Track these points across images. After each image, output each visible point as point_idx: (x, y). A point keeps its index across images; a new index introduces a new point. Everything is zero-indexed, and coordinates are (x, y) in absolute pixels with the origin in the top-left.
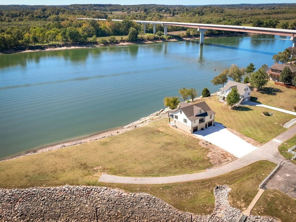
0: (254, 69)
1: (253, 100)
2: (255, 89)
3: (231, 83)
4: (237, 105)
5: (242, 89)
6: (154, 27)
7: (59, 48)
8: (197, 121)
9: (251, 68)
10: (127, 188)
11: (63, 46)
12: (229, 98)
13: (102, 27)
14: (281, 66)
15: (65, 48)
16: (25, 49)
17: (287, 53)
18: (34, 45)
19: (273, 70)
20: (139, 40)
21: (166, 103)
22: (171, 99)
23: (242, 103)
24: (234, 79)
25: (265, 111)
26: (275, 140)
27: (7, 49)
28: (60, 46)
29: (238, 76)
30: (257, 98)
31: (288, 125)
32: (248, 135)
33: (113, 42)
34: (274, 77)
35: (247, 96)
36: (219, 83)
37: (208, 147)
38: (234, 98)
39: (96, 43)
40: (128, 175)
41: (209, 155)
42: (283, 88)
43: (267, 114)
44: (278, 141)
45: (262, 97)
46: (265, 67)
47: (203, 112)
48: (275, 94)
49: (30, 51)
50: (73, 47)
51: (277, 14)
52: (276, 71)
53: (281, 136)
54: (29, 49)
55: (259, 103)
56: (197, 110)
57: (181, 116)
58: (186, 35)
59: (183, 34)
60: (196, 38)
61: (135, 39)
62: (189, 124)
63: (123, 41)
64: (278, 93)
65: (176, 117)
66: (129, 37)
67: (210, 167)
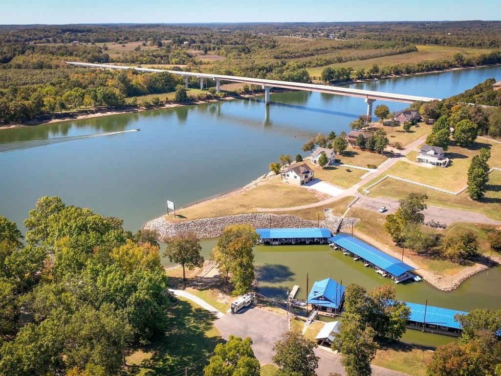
0: (335, 136)
1: (338, 162)
2: (338, 153)
3: (319, 149)
4: (327, 165)
5: (329, 153)
6: (202, 81)
7: (92, 116)
8: (304, 177)
9: (333, 136)
10: (275, 213)
11: (97, 112)
12: (320, 161)
13: (133, 83)
14: (356, 133)
15: (99, 115)
16: (50, 119)
17: (361, 121)
18: (60, 112)
19: (350, 137)
20: (188, 100)
21: (271, 168)
22: (275, 165)
23: (329, 164)
24: (321, 146)
25: (347, 169)
26: (355, 186)
27: (30, 120)
28: (93, 112)
29: (323, 143)
30: (340, 160)
31: (363, 177)
32: (337, 184)
33: (157, 103)
34: (352, 143)
35: (333, 159)
36: (308, 150)
37: (314, 192)
38: (324, 161)
39: (136, 106)
40: (271, 208)
41: (316, 196)
42: (359, 151)
43: (349, 171)
44: (357, 186)
45: (344, 159)
46: (344, 133)
47: (306, 170)
48: (353, 156)
49: (57, 120)
50: (109, 113)
51: (350, 47)
52: (353, 137)
53: (359, 183)
54: (56, 118)
55: (343, 164)
56: (302, 169)
57: (292, 174)
58: (243, 91)
59: (240, 90)
60: (257, 95)
61: (185, 100)
62: (299, 179)
63: (169, 102)
64: (356, 156)
65: (288, 175)
66: (177, 97)
67: (318, 201)
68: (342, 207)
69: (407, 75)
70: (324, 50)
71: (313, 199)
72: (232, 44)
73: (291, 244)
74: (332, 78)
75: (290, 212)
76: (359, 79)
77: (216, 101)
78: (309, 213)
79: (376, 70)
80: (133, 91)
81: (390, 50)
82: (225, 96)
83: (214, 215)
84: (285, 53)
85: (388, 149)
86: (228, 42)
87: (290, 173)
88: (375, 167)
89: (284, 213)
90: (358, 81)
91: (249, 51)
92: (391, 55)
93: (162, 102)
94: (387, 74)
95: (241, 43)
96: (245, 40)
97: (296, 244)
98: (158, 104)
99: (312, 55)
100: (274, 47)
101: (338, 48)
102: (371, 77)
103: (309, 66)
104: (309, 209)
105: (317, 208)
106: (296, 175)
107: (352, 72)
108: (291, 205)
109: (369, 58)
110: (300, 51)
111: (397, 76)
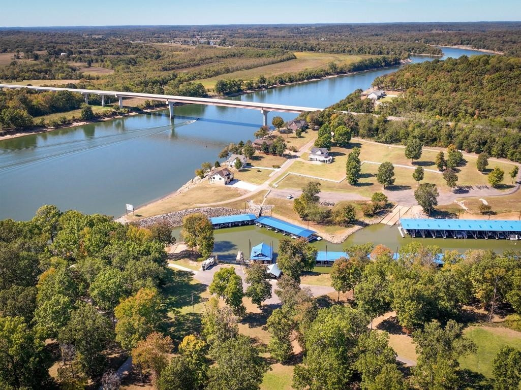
0: (244, 144)
1: (249, 165)
2: (248, 158)
3: (233, 156)
4: (241, 168)
5: (242, 158)
6: (103, 98)
8: (227, 178)
9: (242, 144)
10: (211, 206)
12: (236, 165)
14: (261, 141)
17: (263, 131)
19: (256, 144)
20: (95, 117)
21: (197, 174)
22: (200, 171)
23: (243, 167)
24: (233, 153)
25: (258, 170)
26: (266, 182)
29: (236, 151)
30: (250, 164)
31: (271, 175)
32: (253, 182)
34: (258, 149)
35: (245, 163)
36: (223, 157)
37: (236, 189)
38: (239, 165)
39: (44, 126)
40: (207, 203)
41: (239, 192)
42: (264, 155)
43: (259, 171)
44: (267, 182)
45: (253, 163)
46: (250, 142)
47: (228, 173)
48: (260, 160)
52: (258, 144)
53: (268, 180)
55: (253, 166)
56: (225, 173)
57: (218, 177)
58: (145, 106)
59: (142, 105)
60: (158, 109)
61: (91, 118)
62: (223, 180)
63: (75, 120)
64: (262, 159)
65: (214, 178)
66: (83, 115)
67: (241, 195)
68: (260, 198)
69: (290, 84)
70: (209, 59)
71: (237, 194)
72: (113, 55)
73: (228, 227)
74: (225, 90)
75: (223, 205)
76: (249, 89)
77: (121, 117)
78: (236, 204)
79: (263, 80)
80: (36, 112)
81: (272, 59)
82: (129, 112)
83: (164, 212)
84: (172, 64)
85: (287, 152)
86: (109, 53)
87: (215, 176)
88: (279, 167)
89: (218, 206)
90: (248, 91)
91: (136, 63)
92: (273, 63)
93: (69, 121)
94: (274, 84)
95: (123, 53)
96: (127, 50)
97: (232, 226)
98: (66, 123)
99: (198, 65)
100: (158, 57)
101: (222, 57)
102: (259, 87)
103: (200, 78)
104: (236, 201)
105: (241, 200)
106: (221, 177)
107: (242, 83)
108: (221, 200)
109: (254, 68)
110: (186, 61)
111: (282, 85)
